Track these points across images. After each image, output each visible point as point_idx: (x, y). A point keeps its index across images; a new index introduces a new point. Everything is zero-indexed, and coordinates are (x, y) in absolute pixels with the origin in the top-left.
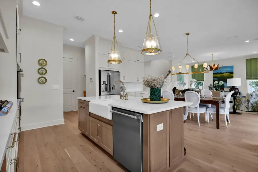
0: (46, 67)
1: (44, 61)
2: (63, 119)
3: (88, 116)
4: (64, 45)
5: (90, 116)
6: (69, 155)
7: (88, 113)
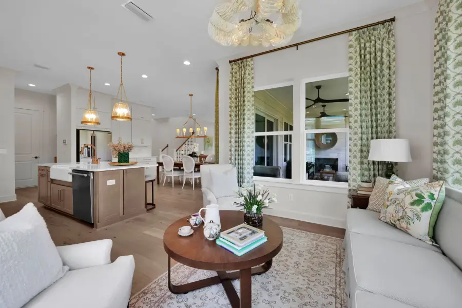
2: (15, 195)
3: (49, 183)
5: (52, 183)
7: (50, 180)
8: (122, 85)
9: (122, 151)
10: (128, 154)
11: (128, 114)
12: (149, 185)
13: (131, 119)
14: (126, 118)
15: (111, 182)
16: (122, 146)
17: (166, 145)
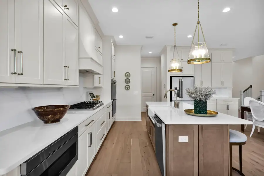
0: (130, 78)
1: (129, 74)
2: (140, 117)
4: (142, 57)
6: (132, 143)
8: (199, 23)
9: (198, 98)
10: (205, 103)
11: (205, 55)
12: (235, 149)
13: (209, 59)
14: (203, 59)
15: (183, 139)
16: (198, 94)
17: (249, 86)
